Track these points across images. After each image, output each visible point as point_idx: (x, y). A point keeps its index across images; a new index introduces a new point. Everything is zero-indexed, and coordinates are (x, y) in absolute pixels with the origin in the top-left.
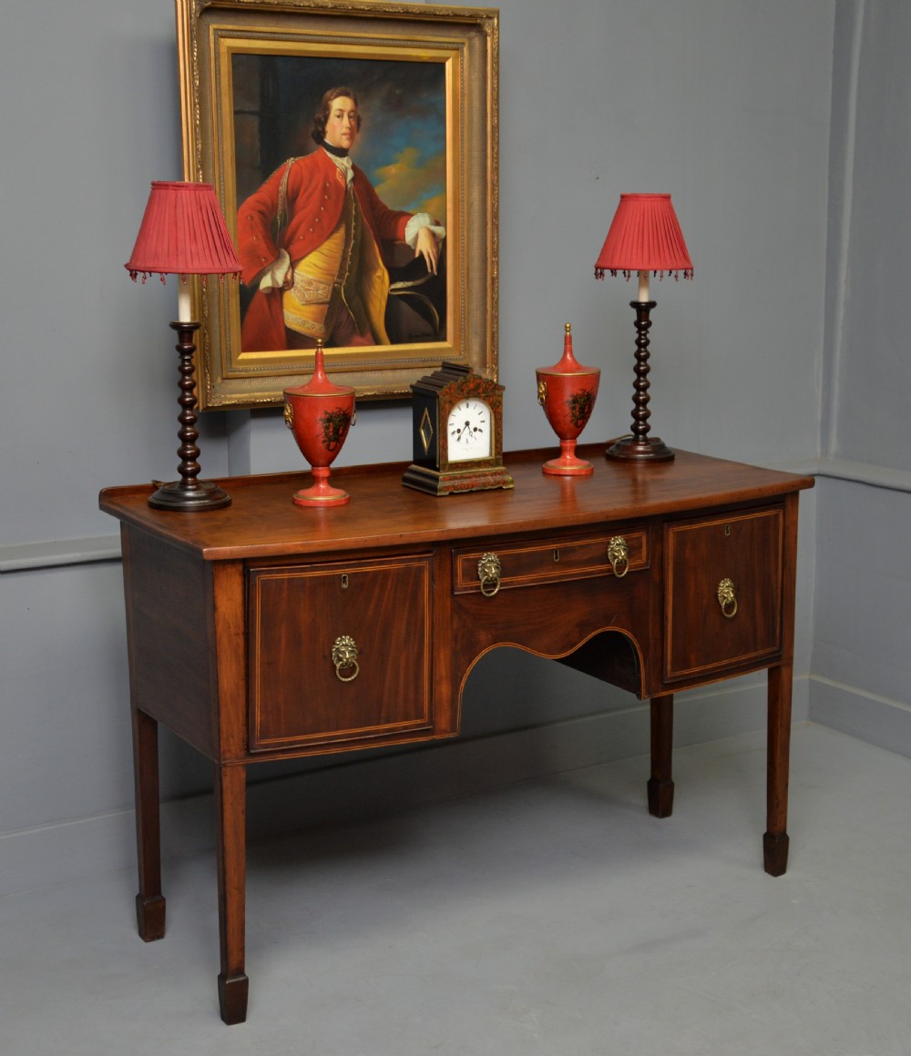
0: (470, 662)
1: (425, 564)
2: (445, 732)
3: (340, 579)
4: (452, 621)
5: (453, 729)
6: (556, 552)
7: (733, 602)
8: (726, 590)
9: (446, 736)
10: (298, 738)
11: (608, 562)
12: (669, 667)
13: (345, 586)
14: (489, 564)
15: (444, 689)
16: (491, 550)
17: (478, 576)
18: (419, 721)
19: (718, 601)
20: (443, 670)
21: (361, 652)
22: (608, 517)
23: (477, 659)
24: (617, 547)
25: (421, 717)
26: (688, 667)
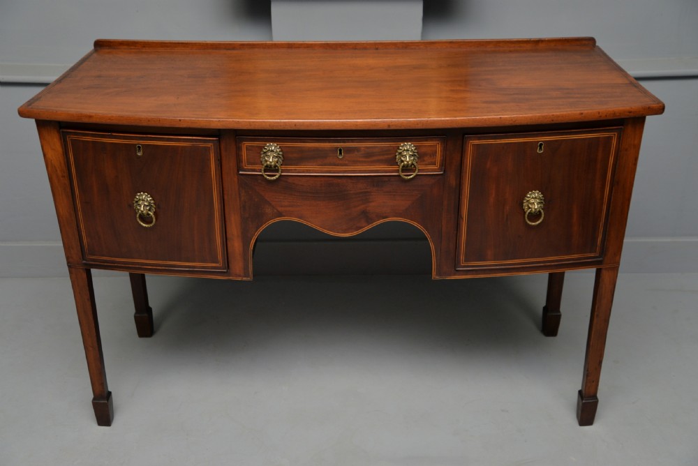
0: (257, 228)
1: (209, 145)
2: (240, 276)
3: (135, 149)
4: (239, 194)
5: (246, 275)
6: (340, 150)
7: (540, 211)
8: (534, 201)
9: (239, 279)
10: (117, 260)
11: (396, 164)
12: (462, 257)
13: (139, 154)
14: (272, 153)
15: (236, 245)
16: (273, 141)
17: (261, 162)
18: (214, 265)
19: (524, 210)
20: (234, 230)
21: (158, 206)
22: (389, 126)
23: (264, 226)
24: (407, 152)
25: (217, 262)
26: (484, 260)
